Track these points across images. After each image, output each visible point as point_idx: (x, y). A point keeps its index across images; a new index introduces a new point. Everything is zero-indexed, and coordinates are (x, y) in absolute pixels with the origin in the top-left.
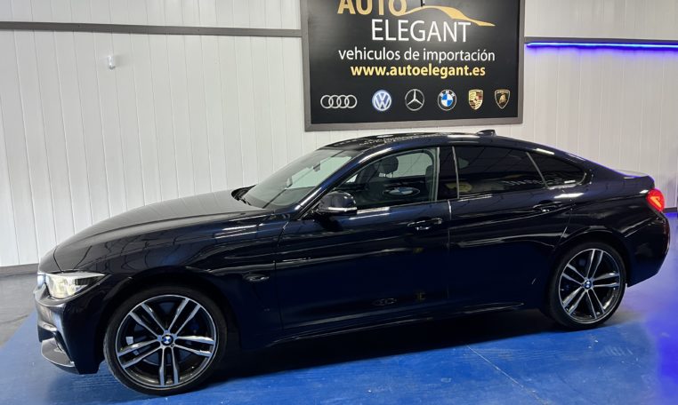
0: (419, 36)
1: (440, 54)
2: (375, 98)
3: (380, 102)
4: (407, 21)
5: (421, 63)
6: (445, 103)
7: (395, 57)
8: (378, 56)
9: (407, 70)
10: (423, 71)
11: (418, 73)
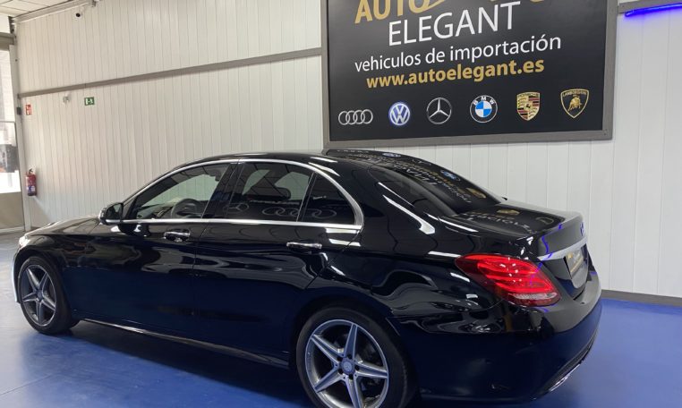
0: (445, 31)
1: (473, 50)
2: (392, 112)
3: (397, 115)
4: (430, 17)
5: (447, 65)
6: (480, 113)
7: (415, 61)
8: (395, 64)
9: (429, 76)
10: (450, 75)
11: (443, 79)
